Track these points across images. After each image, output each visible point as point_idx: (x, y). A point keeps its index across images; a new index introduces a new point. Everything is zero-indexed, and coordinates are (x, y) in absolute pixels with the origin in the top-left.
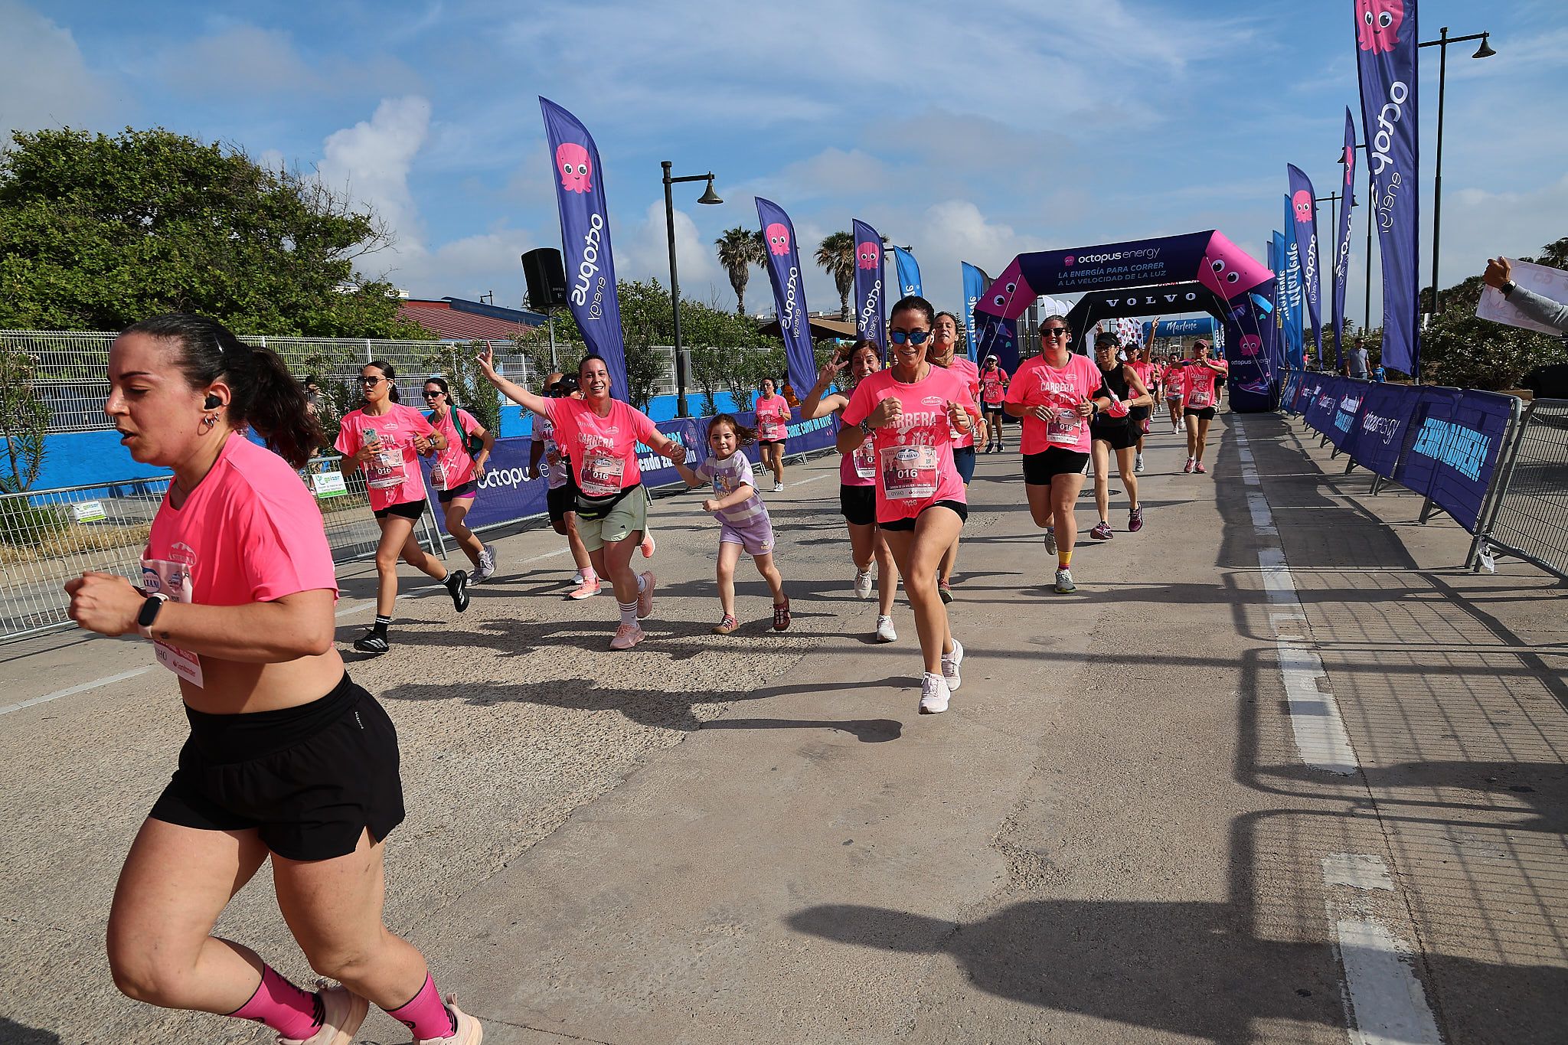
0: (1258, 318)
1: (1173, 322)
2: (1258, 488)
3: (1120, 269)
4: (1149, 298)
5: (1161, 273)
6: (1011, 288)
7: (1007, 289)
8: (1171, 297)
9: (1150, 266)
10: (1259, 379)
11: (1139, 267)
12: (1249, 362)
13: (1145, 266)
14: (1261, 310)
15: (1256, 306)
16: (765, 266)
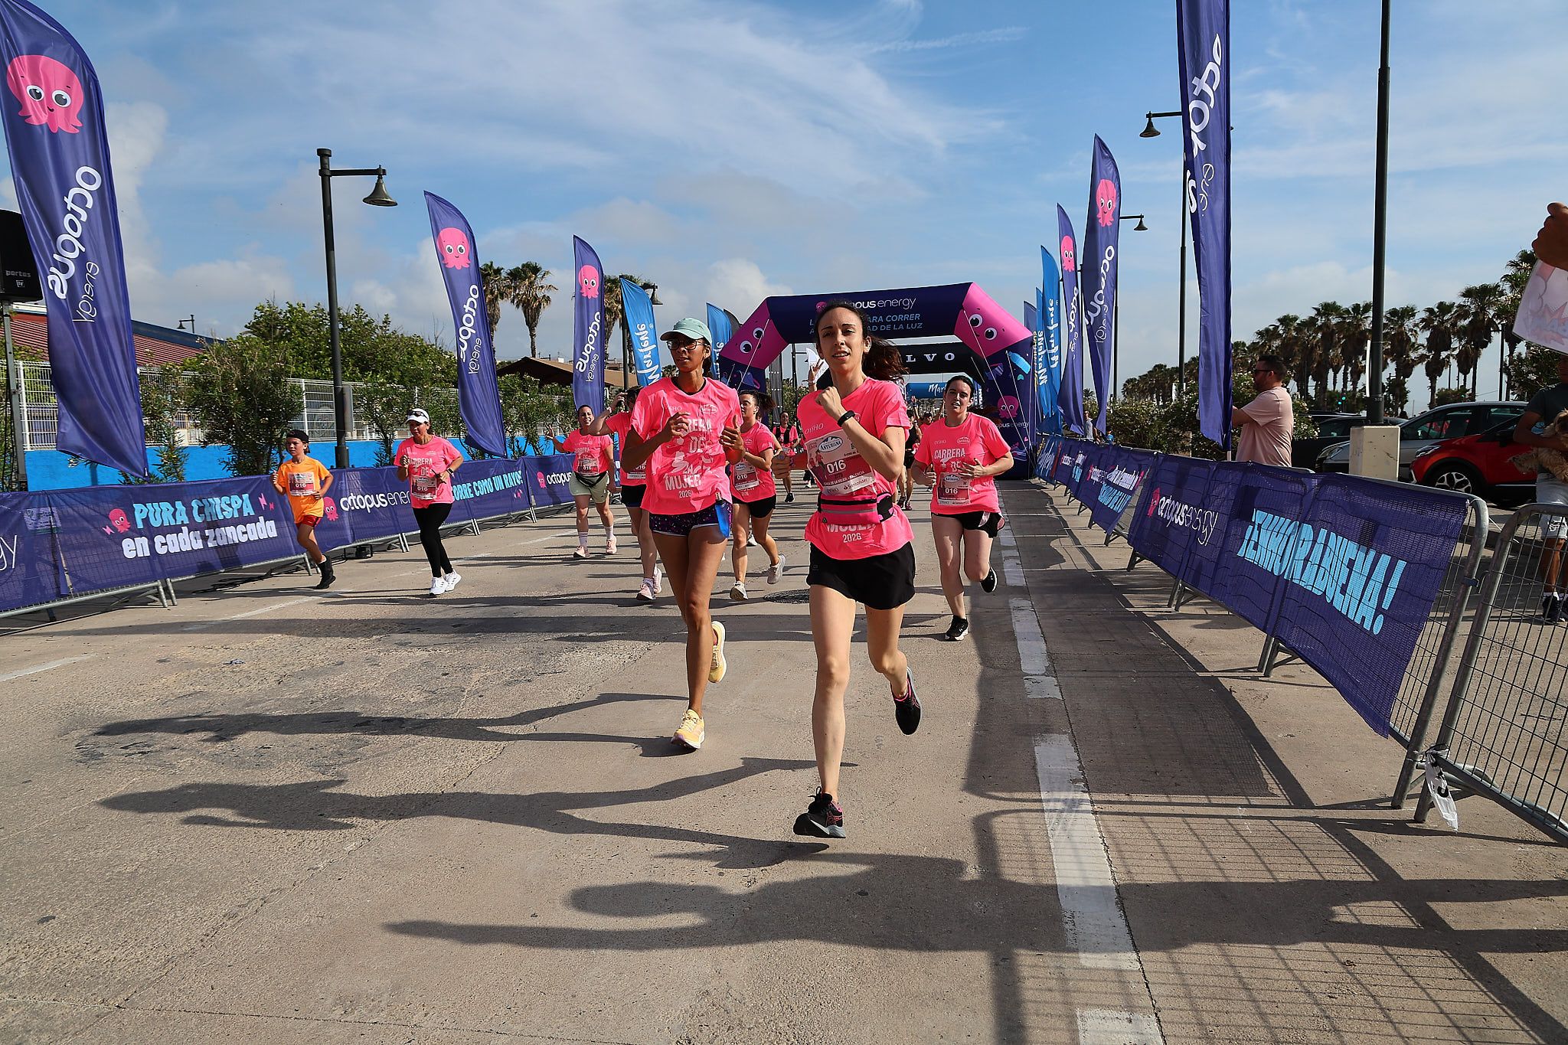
0: (1016, 378)
1: (935, 384)
2: (1022, 592)
3: (875, 319)
4: (909, 356)
5: (918, 325)
6: (759, 333)
7: (755, 335)
8: (931, 356)
9: (906, 317)
10: (1017, 444)
11: (894, 318)
12: (1007, 425)
13: (901, 317)
14: (1018, 371)
15: (1014, 366)
16: (521, 306)
